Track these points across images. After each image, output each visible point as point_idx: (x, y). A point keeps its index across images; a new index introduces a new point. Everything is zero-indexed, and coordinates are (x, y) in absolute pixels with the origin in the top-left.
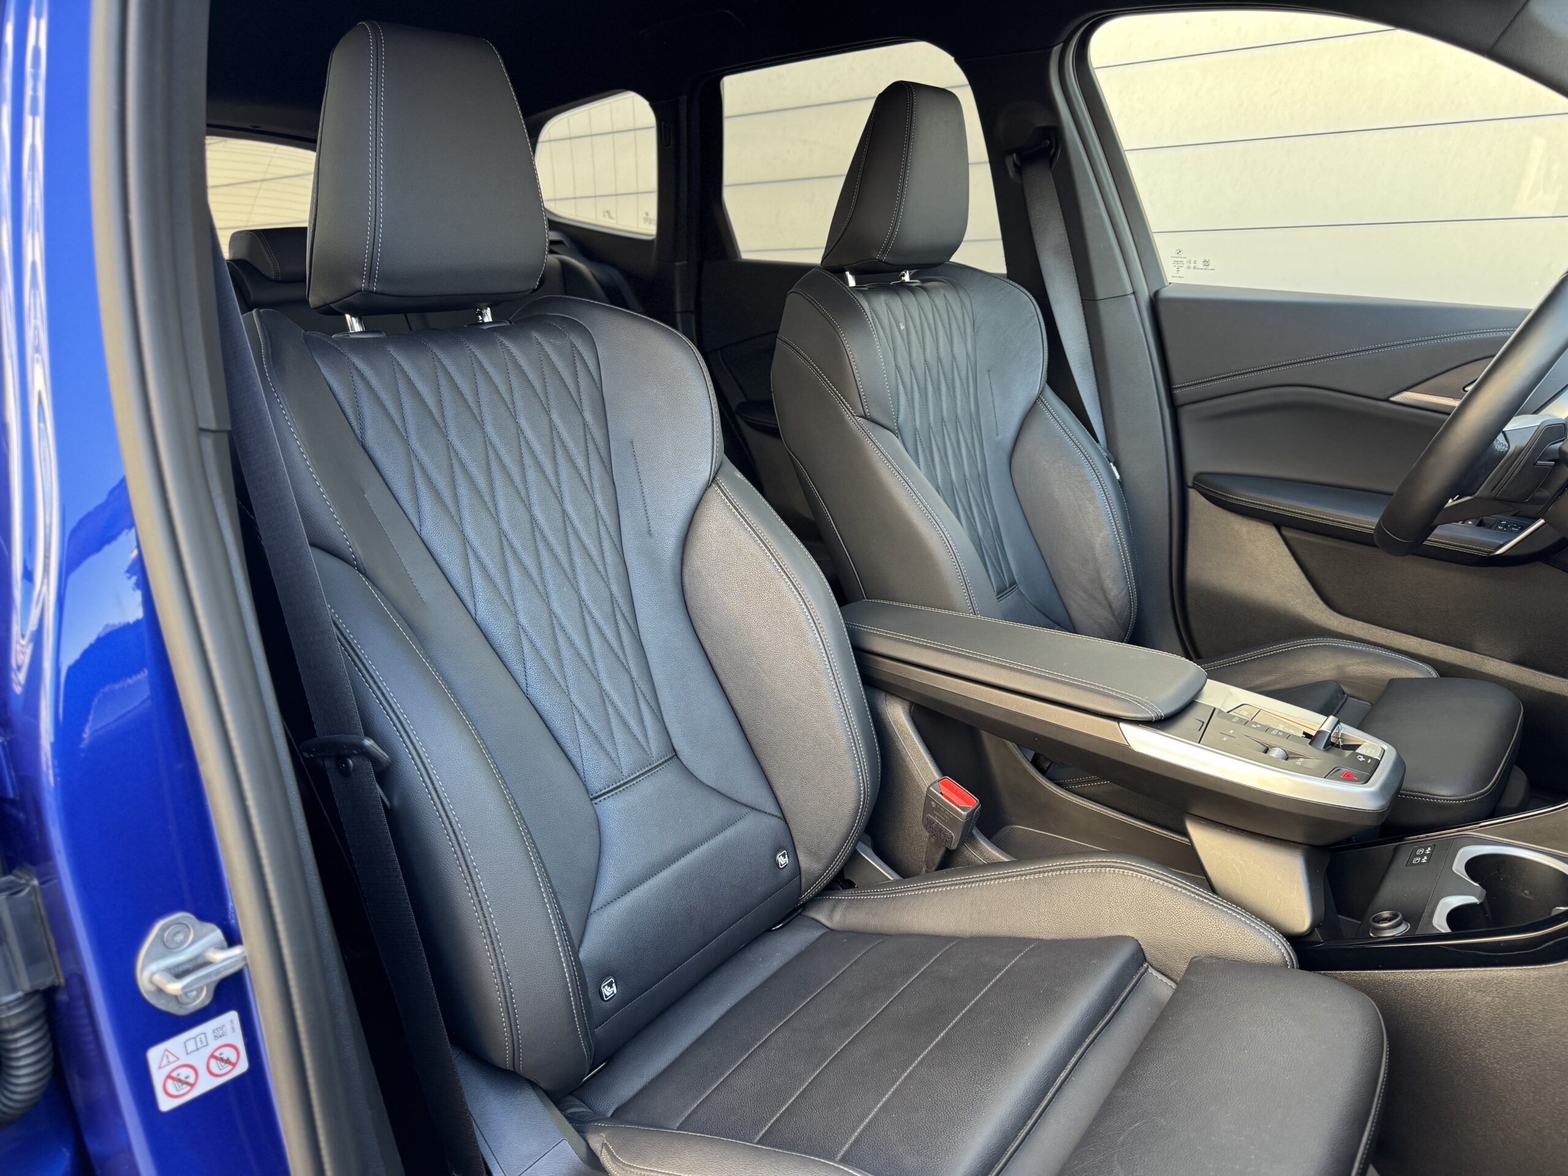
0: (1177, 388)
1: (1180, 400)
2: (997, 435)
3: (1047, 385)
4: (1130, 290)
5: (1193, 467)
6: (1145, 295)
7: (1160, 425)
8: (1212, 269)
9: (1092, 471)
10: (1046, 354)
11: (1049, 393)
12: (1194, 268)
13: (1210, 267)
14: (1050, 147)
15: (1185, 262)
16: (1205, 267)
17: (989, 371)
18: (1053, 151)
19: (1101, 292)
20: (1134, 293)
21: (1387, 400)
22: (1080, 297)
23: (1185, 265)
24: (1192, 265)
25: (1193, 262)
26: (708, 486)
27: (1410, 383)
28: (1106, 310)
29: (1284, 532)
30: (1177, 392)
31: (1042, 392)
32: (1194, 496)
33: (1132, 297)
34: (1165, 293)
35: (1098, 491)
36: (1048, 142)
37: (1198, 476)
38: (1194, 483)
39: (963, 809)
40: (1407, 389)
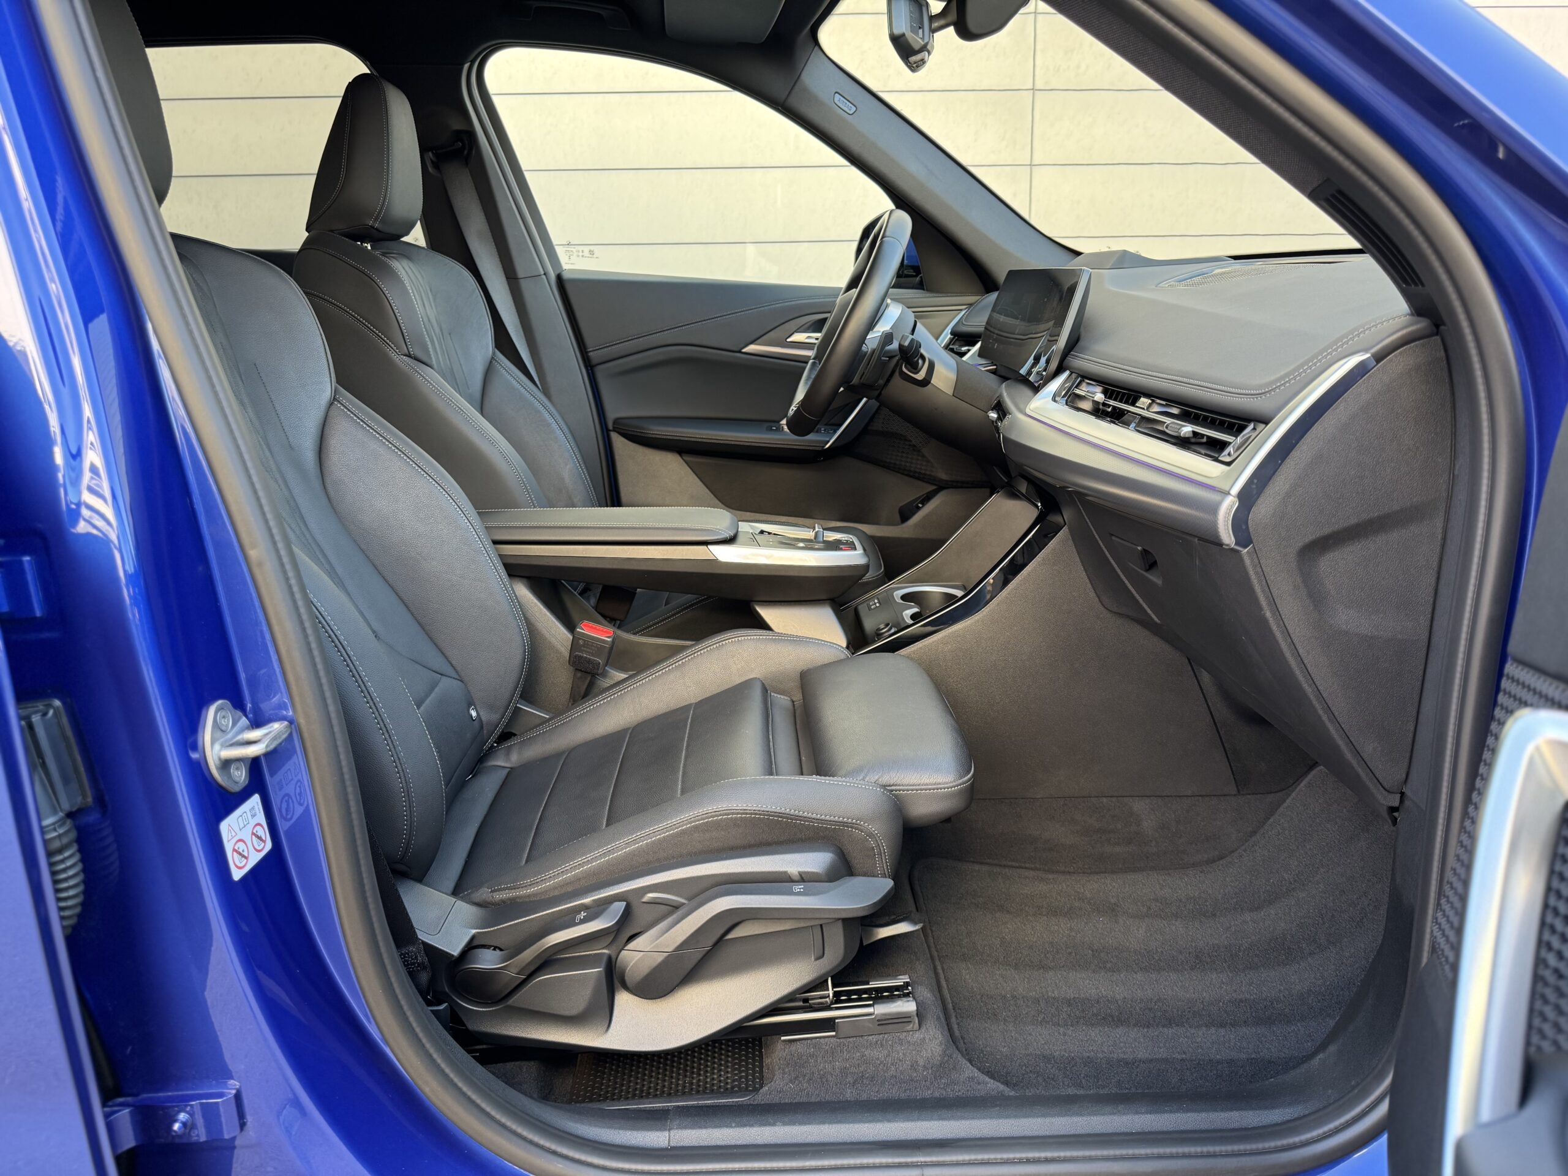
0: (591, 351)
1: (594, 361)
2: (469, 389)
3: (496, 350)
4: (542, 273)
5: (612, 415)
6: (553, 276)
7: (582, 381)
8: (597, 258)
9: (550, 416)
10: (491, 321)
11: (499, 355)
12: (583, 256)
13: (595, 256)
14: (463, 148)
15: (575, 251)
16: (591, 256)
17: (450, 334)
18: (466, 152)
19: (521, 273)
20: (545, 274)
21: (740, 352)
22: (504, 276)
23: (575, 254)
24: (581, 254)
25: (581, 251)
26: (331, 404)
27: (753, 339)
28: (526, 286)
29: (684, 458)
30: (591, 354)
31: (494, 353)
32: (614, 436)
33: (544, 277)
34: (566, 276)
35: (559, 432)
36: (461, 144)
37: (616, 421)
38: (614, 427)
39: (608, 637)
40: (752, 343)
